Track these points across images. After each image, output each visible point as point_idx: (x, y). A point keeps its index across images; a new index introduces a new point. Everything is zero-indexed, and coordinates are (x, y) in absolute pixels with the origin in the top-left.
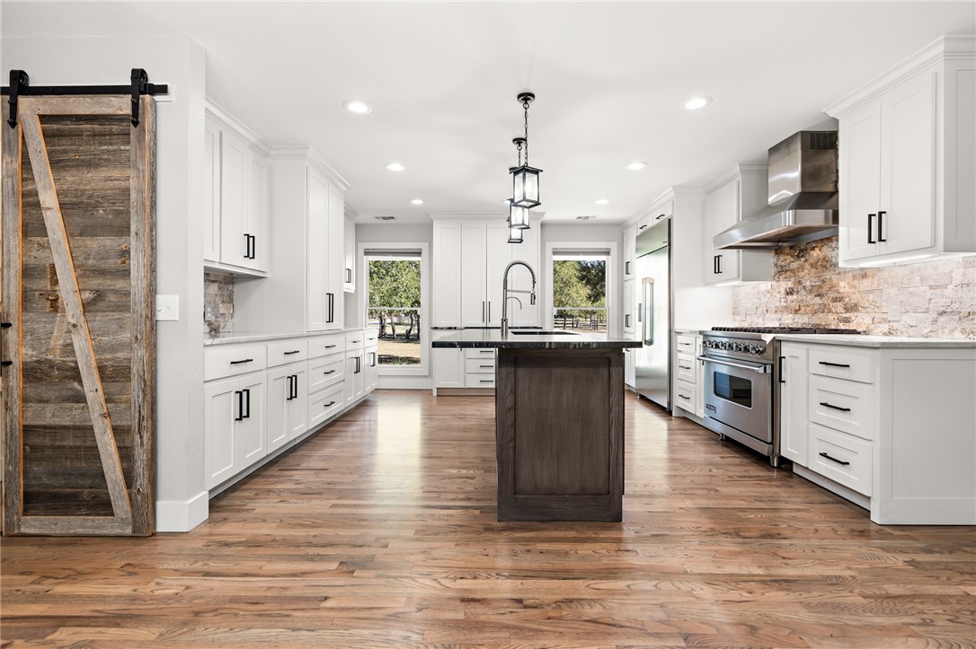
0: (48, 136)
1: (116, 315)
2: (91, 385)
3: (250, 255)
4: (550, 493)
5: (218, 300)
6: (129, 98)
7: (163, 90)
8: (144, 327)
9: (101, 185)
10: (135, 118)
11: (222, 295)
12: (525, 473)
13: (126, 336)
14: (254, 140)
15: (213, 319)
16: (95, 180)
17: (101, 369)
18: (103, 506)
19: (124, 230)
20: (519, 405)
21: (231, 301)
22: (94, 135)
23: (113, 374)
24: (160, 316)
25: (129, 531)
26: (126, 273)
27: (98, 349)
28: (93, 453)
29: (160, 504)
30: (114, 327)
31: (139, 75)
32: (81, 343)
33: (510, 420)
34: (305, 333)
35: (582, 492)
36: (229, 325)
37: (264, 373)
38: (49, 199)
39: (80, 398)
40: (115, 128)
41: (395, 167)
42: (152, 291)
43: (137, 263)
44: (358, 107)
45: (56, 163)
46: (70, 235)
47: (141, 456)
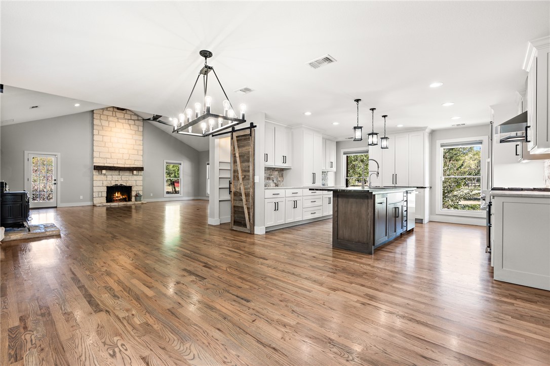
0: (237, 140)
1: (247, 181)
2: (244, 197)
3: (285, 162)
4: (348, 241)
5: (278, 176)
6: (249, 130)
7: (255, 126)
8: (252, 184)
9: (245, 151)
10: (250, 135)
11: (279, 175)
12: (340, 232)
13: (249, 186)
14: (286, 126)
15: (276, 182)
16: (244, 150)
17: (245, 193)
18: (245, 226)
19: (248, 161)
20: (339, 211)
21: (283, 177)
22: (245, 139)
23: (247, 195)
24: (255, 181)
25: (249, 232)
26: (249, 171)
27: (245, 189)
28: (243, 212)
29: (255, 227)
30: (247, 183)
31: (252, 124)
32: (242, 188)
33: (336, 215)
34: (302, 187)
35: (359, 242)
36: (282, 184)
37: (284, 198)
38: (237, 155)
39: (242, 200)
40: (247, 137)
41: (336, 124)
42: (254, 175)
43: (251, 168)
44: (308, 114)
45: (239, 147)
46: (241, 163)
47: (251, 214)
